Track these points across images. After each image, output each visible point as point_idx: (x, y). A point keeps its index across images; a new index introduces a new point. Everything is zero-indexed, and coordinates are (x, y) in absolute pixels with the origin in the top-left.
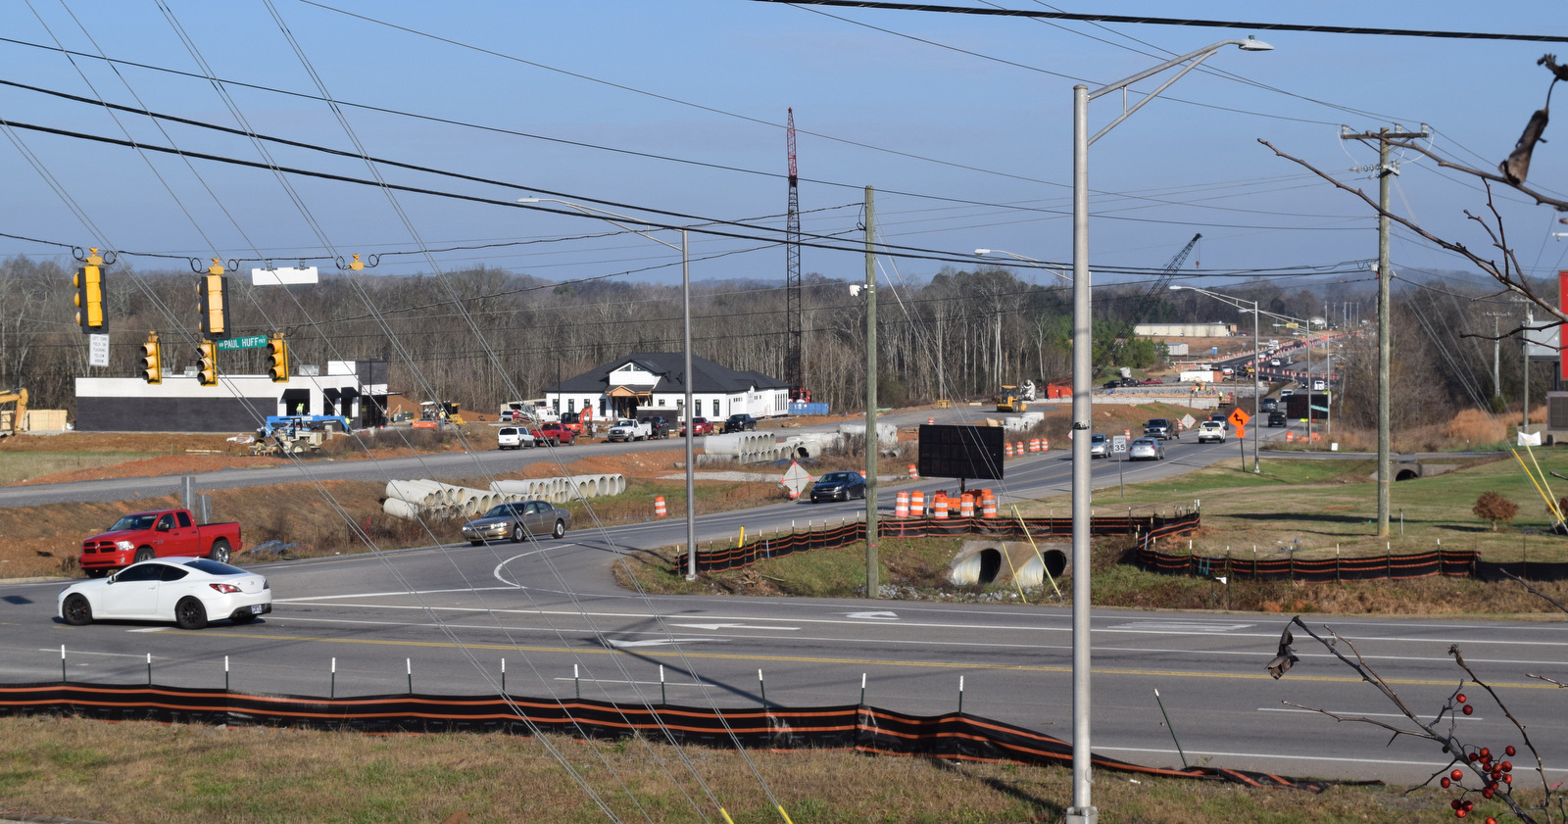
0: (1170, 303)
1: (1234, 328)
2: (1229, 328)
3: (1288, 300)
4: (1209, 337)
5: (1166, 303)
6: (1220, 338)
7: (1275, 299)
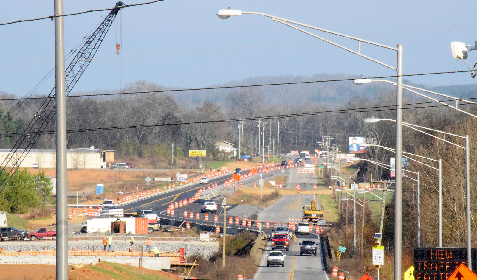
0: (15, 118)
1: (110, 156)
2: (104, 156)
3: (186, 116)
4: (76, 169)
5: (10, 119)
6: (93, 170)
7: (168, 115)
